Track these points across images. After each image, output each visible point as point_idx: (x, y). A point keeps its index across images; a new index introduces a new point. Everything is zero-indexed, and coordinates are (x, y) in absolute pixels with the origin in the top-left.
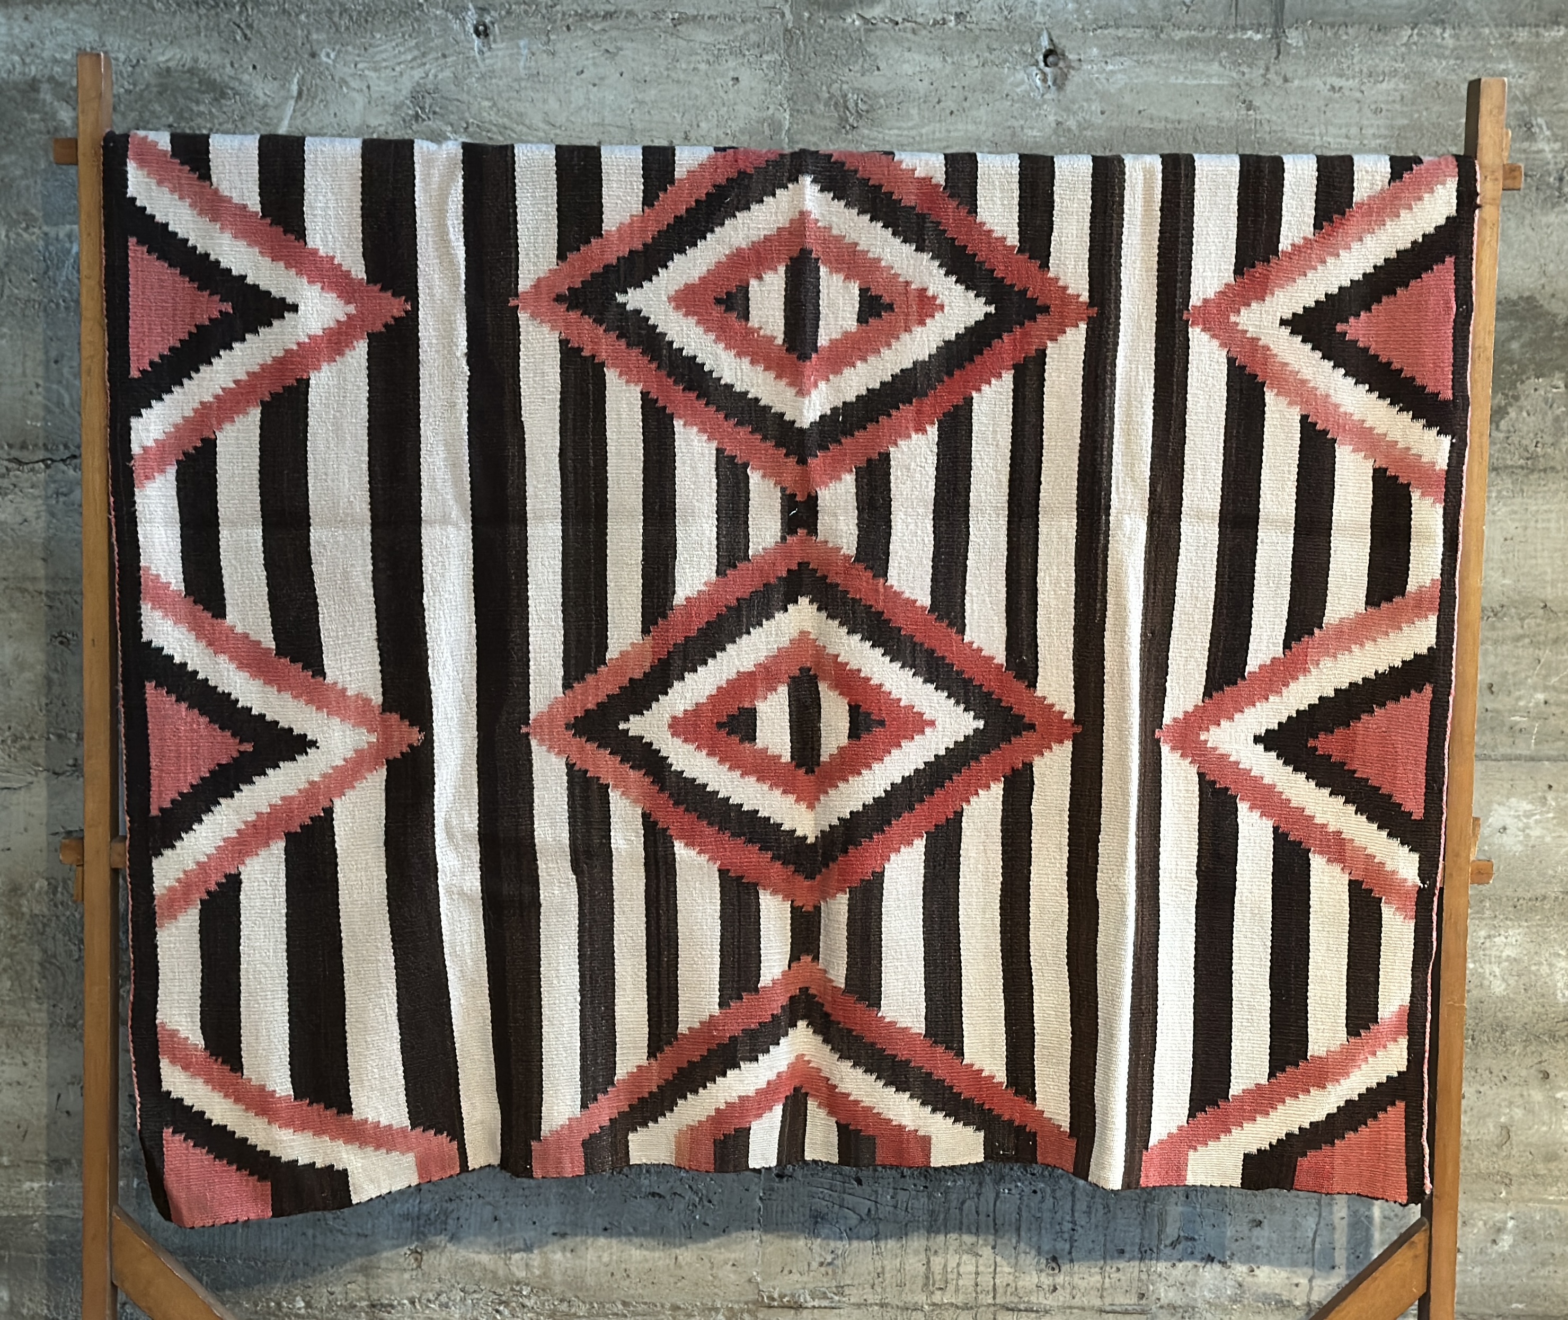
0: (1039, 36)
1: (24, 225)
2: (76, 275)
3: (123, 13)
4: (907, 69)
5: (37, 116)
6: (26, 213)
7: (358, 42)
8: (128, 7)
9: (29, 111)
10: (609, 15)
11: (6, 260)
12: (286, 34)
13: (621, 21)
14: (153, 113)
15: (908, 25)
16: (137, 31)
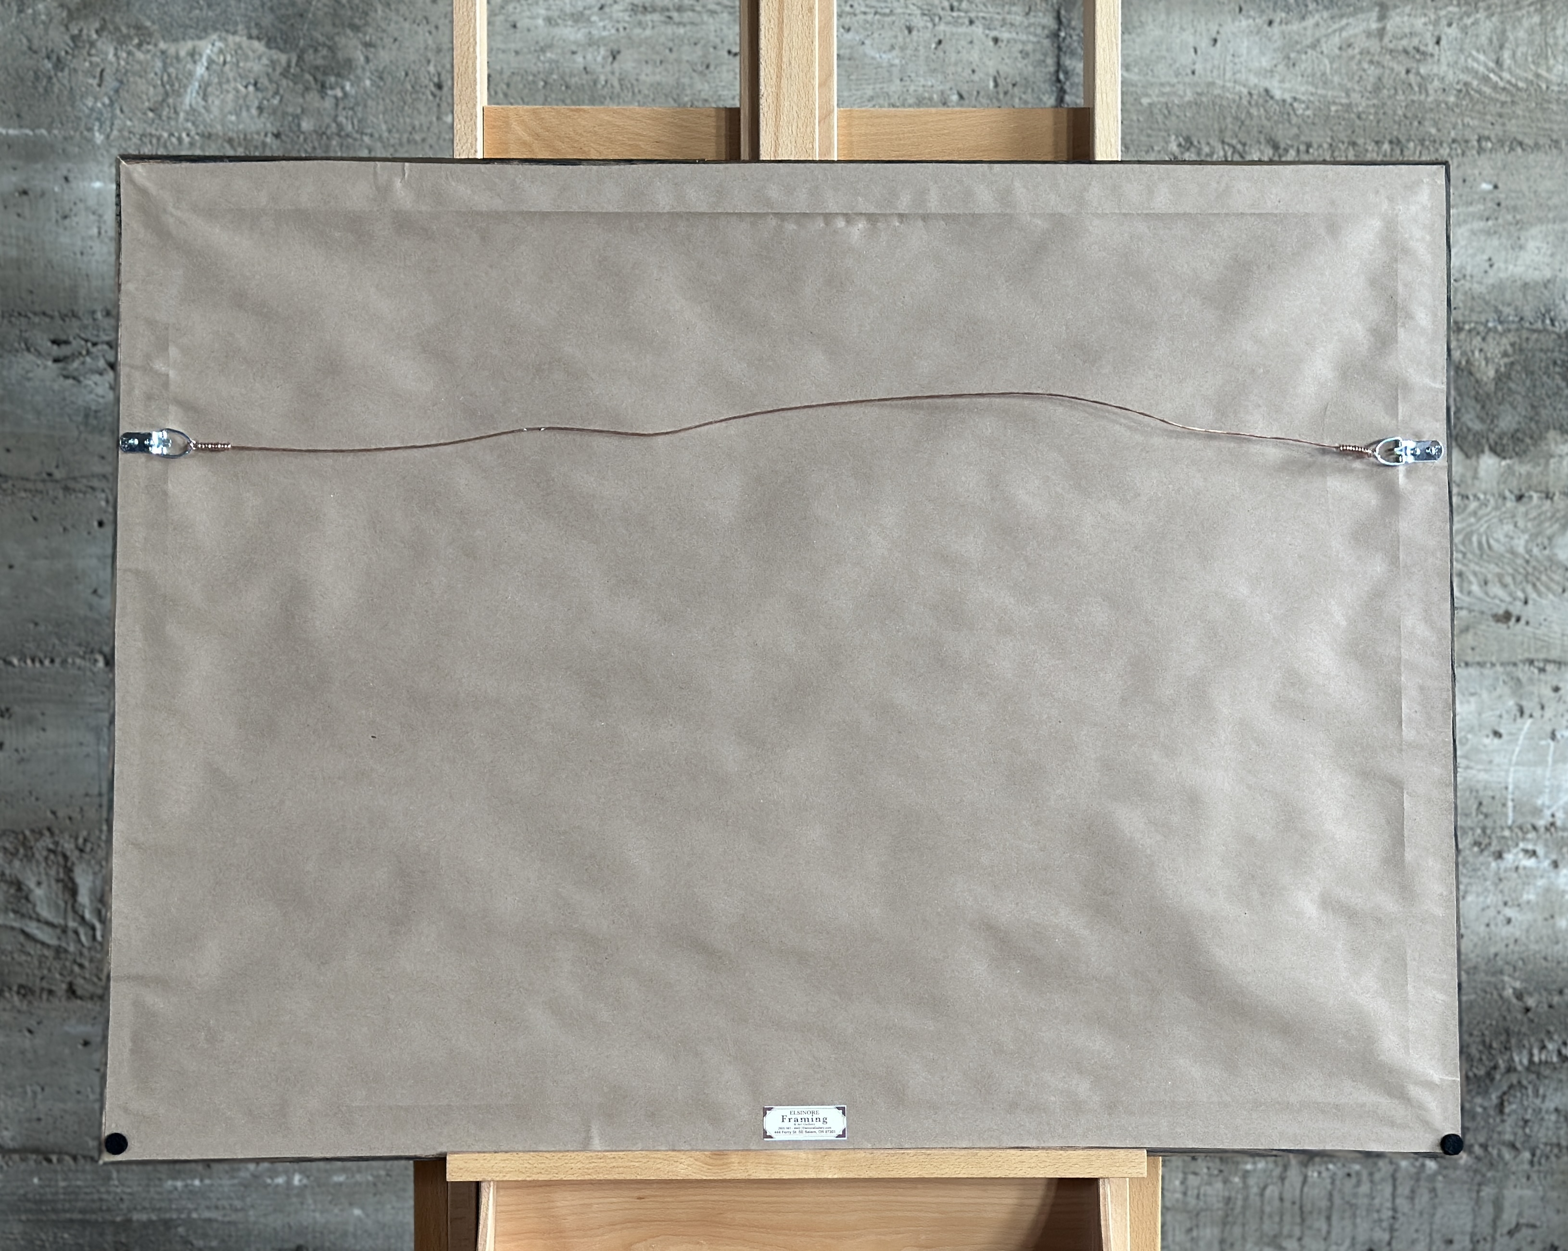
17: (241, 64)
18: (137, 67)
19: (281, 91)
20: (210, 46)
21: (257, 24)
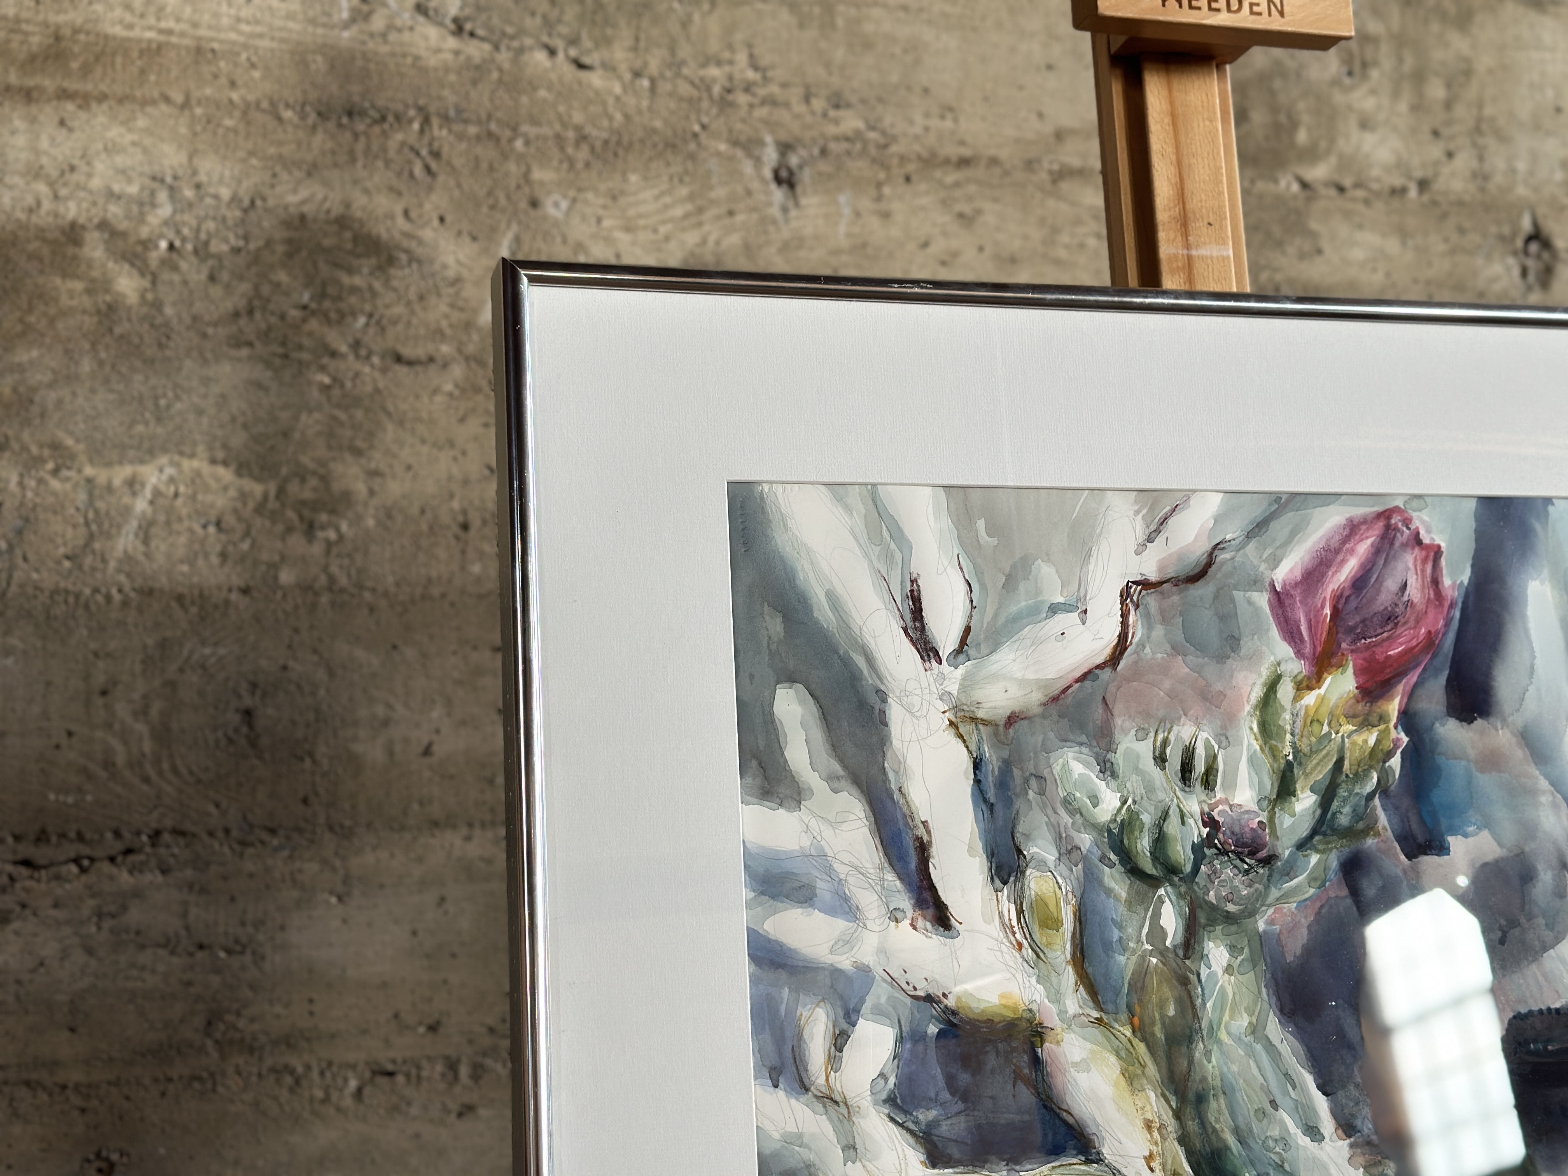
0: (1520, 215)
1: (50, 466)
2: (141, 548)
3: (228, 122)
4: (1358, 254)
5: (78, 286)
6: (56, 446)
7: (603, 187)
8: (237, 114)
9: (64, 276)
10: (964, 162)
11: (19, 523)
12: (491, 168)
13: (979, 172)
14: (277, 285)
15: (1360, 193)
16: (251, 154)
17: (200, 497)
18: (51, 500)
19: (254, 532)
20: (156, 473)
21: (225, 446)
